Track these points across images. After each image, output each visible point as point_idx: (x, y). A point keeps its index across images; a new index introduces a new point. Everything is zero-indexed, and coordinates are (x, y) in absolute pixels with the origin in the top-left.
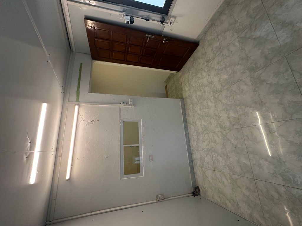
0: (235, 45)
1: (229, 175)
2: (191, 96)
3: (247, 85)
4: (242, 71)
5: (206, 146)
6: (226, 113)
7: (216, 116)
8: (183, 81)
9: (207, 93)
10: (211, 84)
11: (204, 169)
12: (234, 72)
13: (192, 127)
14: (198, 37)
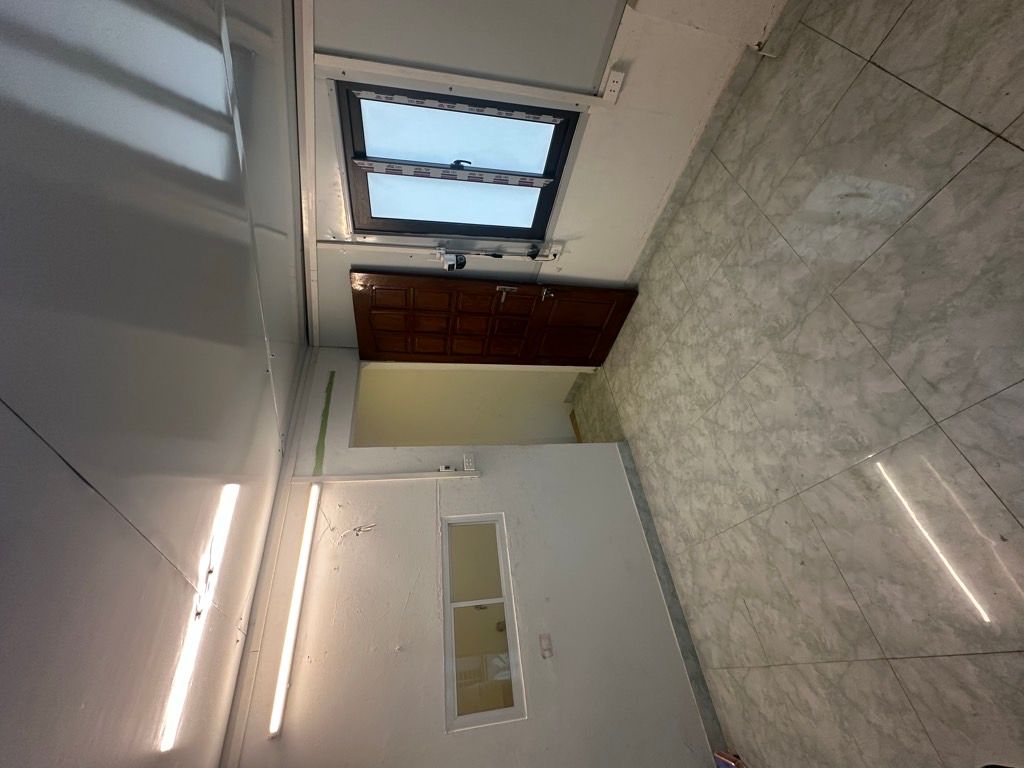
0: (720, 285)
1: (816, 670)
2: (644, 430)
3: (775, 372)
4: (752, 341)
5: (723, 580)
6: (749, 458)
7: (724, 472)
8: (616, 390)
9: (685, 413)
10: (690, 384)
11: (736, 671)
12: (737, 346)
13: (667, 525)
14: (631, 275)
